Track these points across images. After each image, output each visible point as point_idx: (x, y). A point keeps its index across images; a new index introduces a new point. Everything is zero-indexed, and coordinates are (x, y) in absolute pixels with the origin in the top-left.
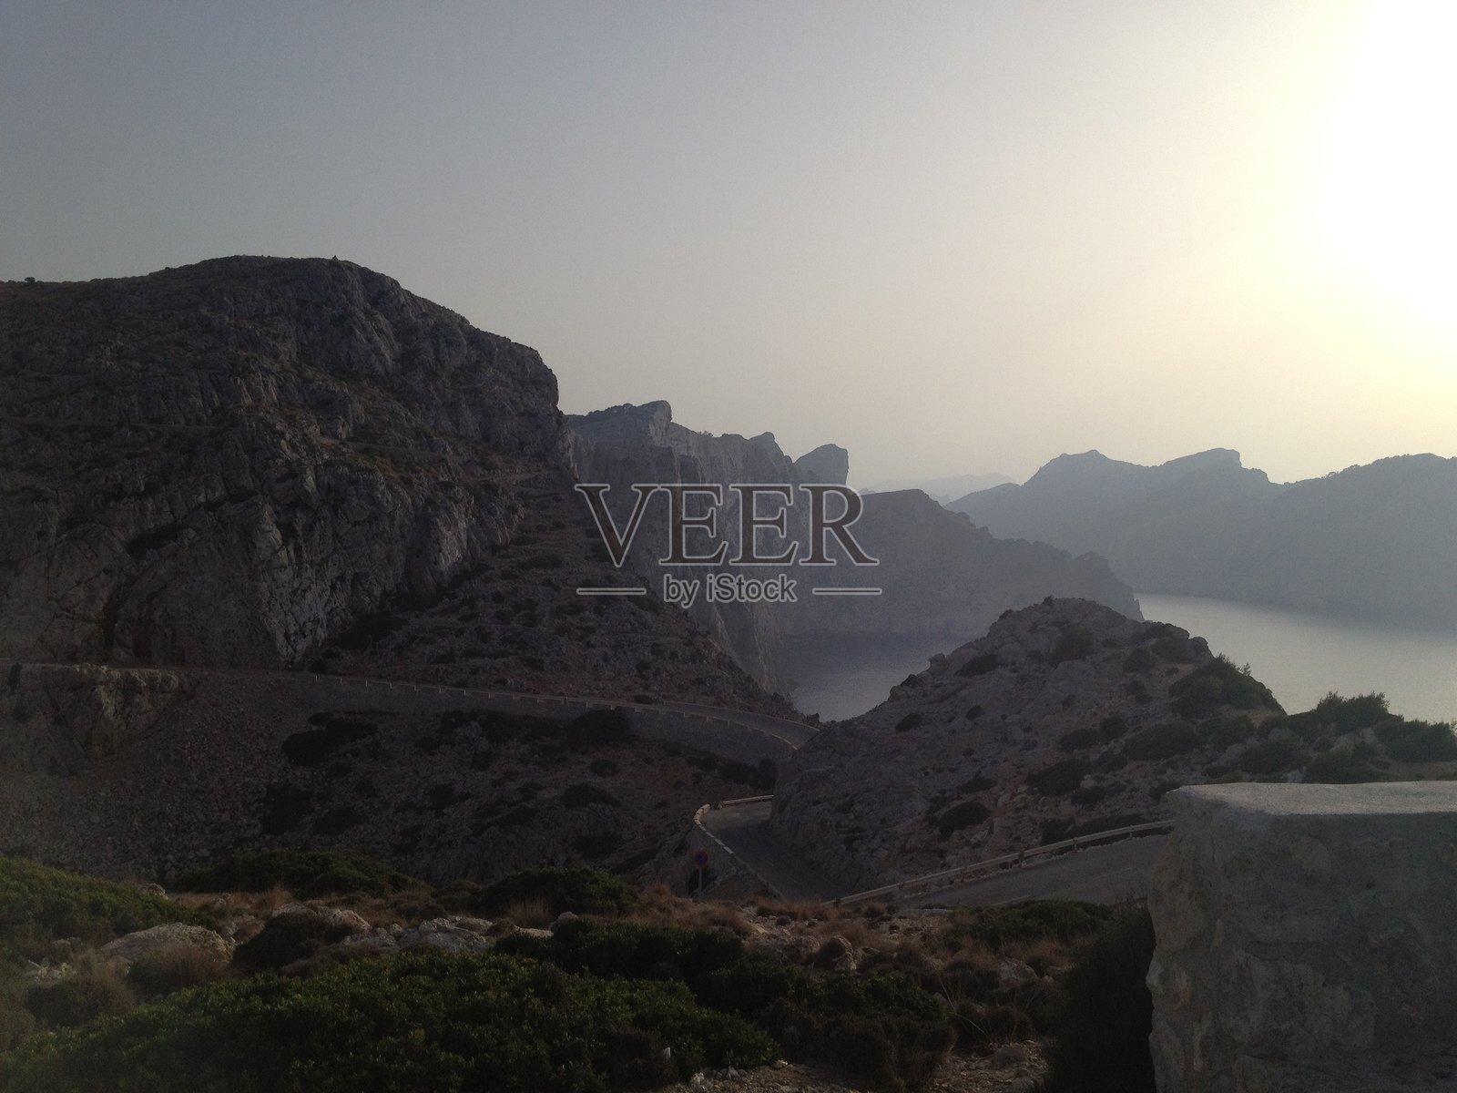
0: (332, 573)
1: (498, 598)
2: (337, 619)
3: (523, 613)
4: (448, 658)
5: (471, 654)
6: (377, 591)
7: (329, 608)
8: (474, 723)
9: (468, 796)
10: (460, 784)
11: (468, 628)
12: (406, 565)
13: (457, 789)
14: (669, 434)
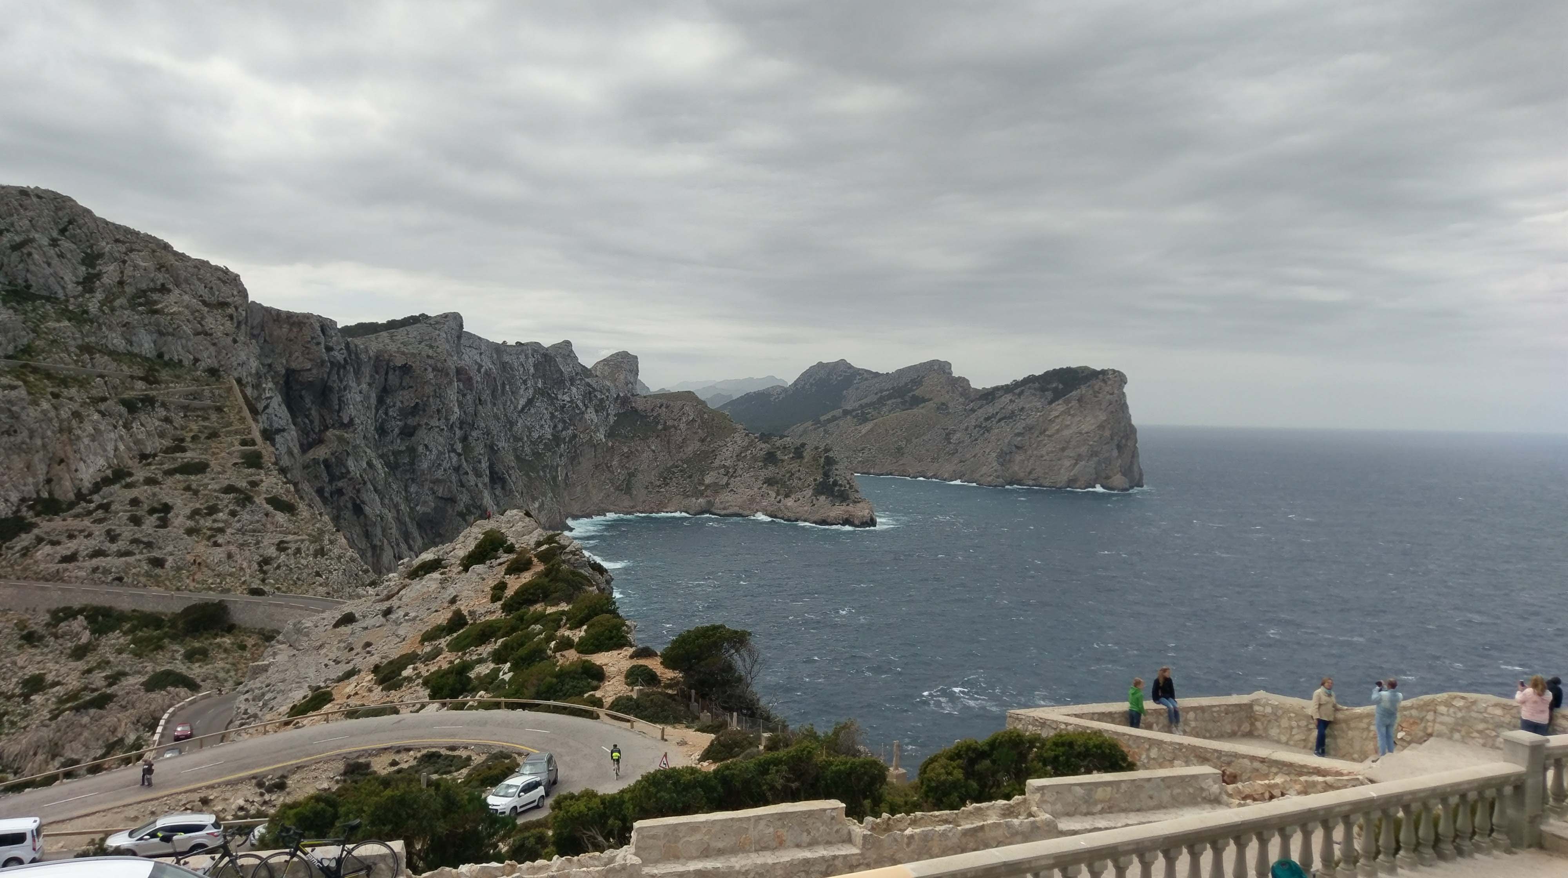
5: (95, 553)
6: (15, 498)
8: (80, 617)
9: (58, 683)
10: (54, 673)
11: (99, 530)
12: (48, 473)
13: (50, 678)
14: (462, 341)
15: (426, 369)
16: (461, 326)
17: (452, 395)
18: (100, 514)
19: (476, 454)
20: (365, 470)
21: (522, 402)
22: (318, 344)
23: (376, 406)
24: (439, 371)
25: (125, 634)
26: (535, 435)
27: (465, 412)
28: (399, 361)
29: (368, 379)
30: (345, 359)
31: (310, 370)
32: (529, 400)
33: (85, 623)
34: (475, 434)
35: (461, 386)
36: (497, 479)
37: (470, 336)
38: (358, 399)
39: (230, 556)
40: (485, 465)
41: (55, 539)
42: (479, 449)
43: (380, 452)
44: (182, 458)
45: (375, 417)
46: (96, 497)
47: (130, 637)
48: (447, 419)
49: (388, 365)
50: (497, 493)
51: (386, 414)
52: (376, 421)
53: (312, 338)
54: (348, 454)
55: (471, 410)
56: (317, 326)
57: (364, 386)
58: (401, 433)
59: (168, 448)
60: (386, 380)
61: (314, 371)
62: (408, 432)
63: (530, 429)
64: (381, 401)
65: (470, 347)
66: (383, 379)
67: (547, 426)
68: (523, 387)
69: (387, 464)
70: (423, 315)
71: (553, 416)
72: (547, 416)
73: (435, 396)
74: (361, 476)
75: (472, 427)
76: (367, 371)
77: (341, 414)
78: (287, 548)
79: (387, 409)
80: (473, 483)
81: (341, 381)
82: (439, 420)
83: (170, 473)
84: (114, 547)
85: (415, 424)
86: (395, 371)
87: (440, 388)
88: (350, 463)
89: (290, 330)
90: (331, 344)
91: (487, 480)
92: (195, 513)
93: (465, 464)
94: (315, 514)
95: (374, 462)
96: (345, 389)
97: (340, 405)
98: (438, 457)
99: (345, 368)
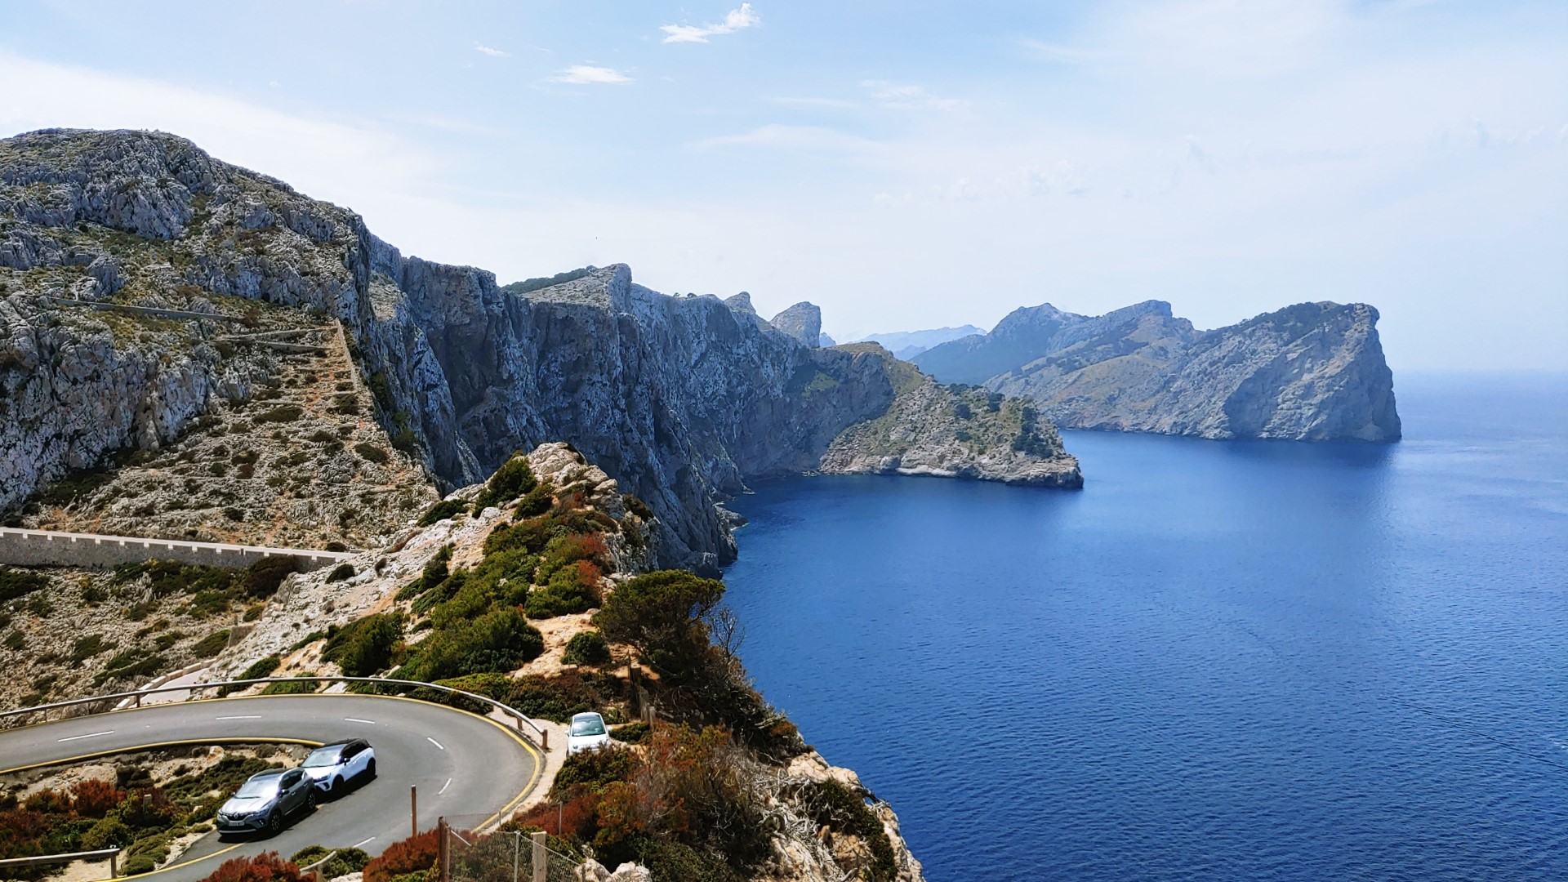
0: (47, 430)
1: (220, 452)
2: (48, 475)
3: (239, 465)
4: (148, 511)
5: (173, 506)
6: (97, 449)
7: (38, 464)
8: (145, 574)
9: (113, 646)
10: (109, 635)
11: (178, 480)
12: (134, 420)
13: (104, 640)
14: (631, 294)
15: (587, 322)
16: (629, 278)
17: (614, 348)
18: (183, 464)
19: (640, 410)
20: (525, 427)
21: (695, 357)
22: (476, 297)
23: (538, 361)
24: (600, 323)
25: (189, 592)
26: (709, 391)
27: (628, 366)
28: (560, 315)
29: (529, 334)
30: (503, 312)
31: (469, 324)
32: (701, 354)
33: (149, 580)
34: (638, 389)
35: (624, 339)
36: (663, 438)
37: (639, 288)
38: (517, 355)
39: (312, 510)
40: (649, 422)
41: (133, 491)
42: (644, 406)
43: (543, 410)
44: (275, 405)
45: (537, 373)
46: (181, 446)
47: (193, 596)
48: (608, 373)
49: (549, 318)
50: (663, 450)
51: (548, 370)
52: (538, 377)
53: (470, 292)
54: (507, 411)
55: (635, 364)
56: (475, 280)
57: (525, 341)
58: (563, 389)
59: (262, 393)
60: (547, 333)
61: (473, 326)
62: (571, 389)
63: (703, 385)
64: (542, 355)
65: (640, 299)
66: (544, 333)
67: (721, 382)
68: (696, 340)
69: (549, 422)
70: (590, 267)
71: (727, 371)
72: (721, 370)
73: (597, 350)
74: (521, 434)
75: (637, 382)
76: (527, 325)
77: (500, 370)
78: (374, 500)
79: (548, 365)
80: (637, 440)
81: (500, 336)
82: (602, 374)
83: (259, 420)
84: (193, 500)
85: (577, 379)
86: (556, 324)
87: (602, 342)
88: (510, 421)
89: (449, 284)
90: (489, 297)
91: (652, 437)
92: (282, 461)
93: (629, 421)
94: (405, 463)
95: (535, 420)
96: (504, 345)
97: (499, 360)
98: (601, 414)
99: (503, 321)
